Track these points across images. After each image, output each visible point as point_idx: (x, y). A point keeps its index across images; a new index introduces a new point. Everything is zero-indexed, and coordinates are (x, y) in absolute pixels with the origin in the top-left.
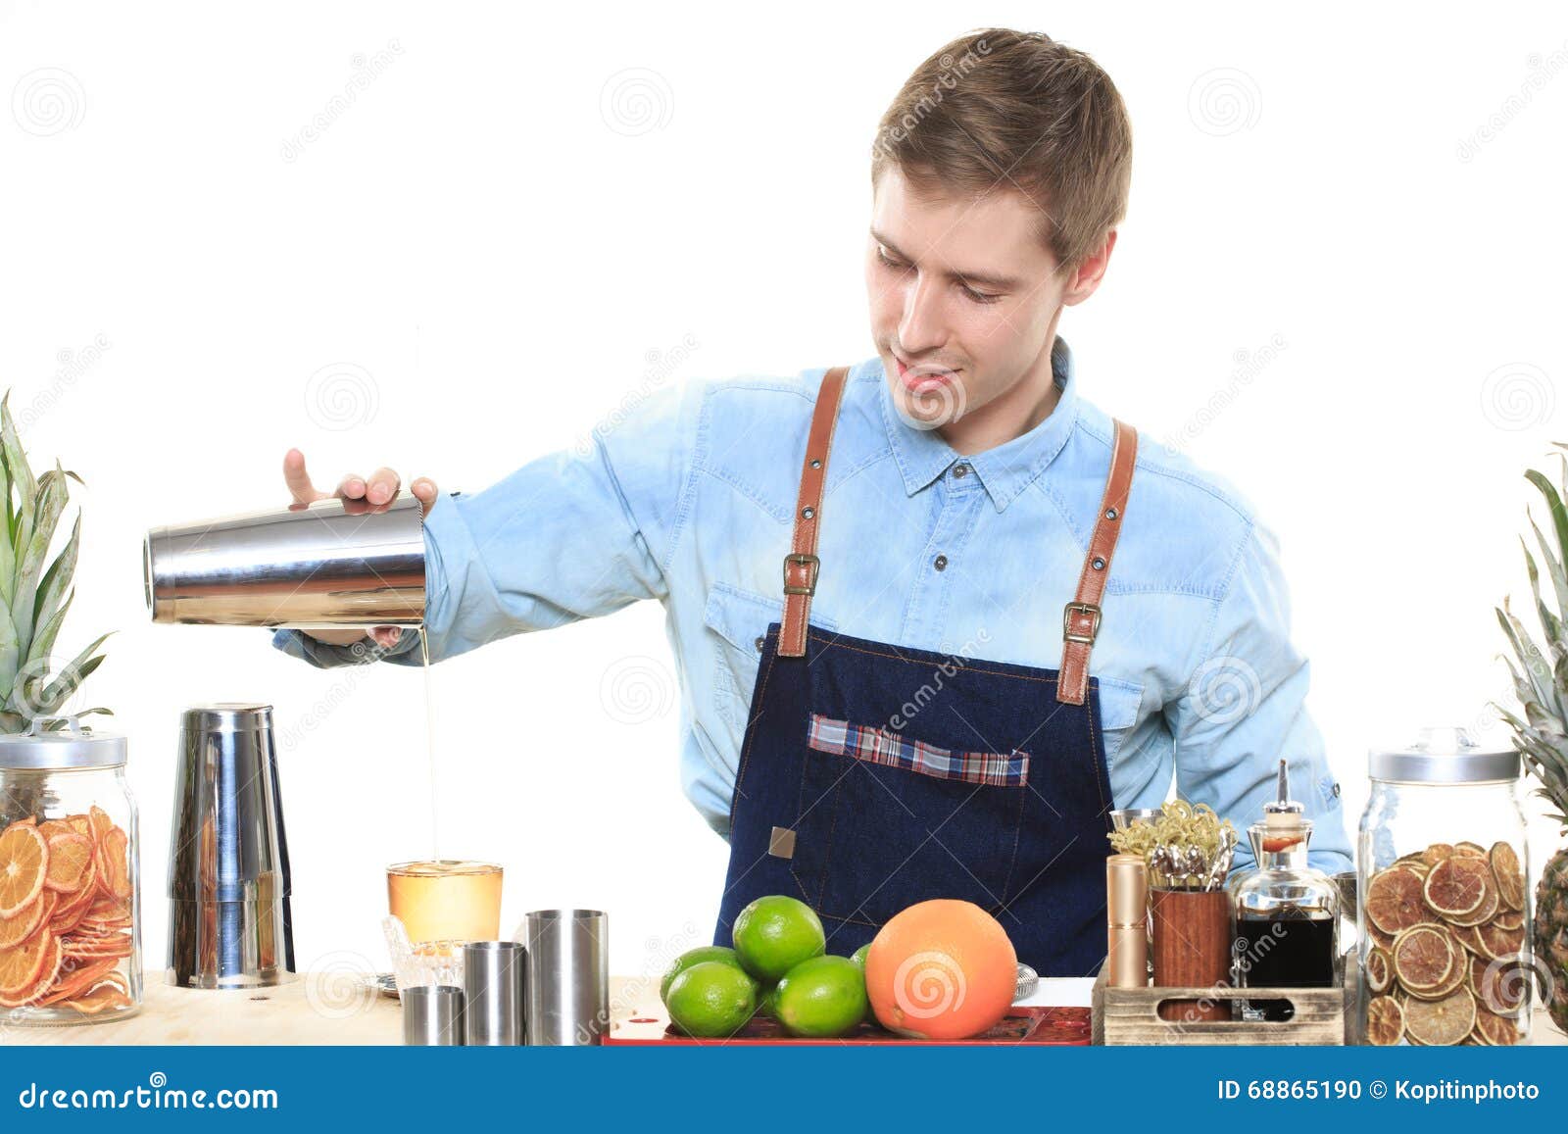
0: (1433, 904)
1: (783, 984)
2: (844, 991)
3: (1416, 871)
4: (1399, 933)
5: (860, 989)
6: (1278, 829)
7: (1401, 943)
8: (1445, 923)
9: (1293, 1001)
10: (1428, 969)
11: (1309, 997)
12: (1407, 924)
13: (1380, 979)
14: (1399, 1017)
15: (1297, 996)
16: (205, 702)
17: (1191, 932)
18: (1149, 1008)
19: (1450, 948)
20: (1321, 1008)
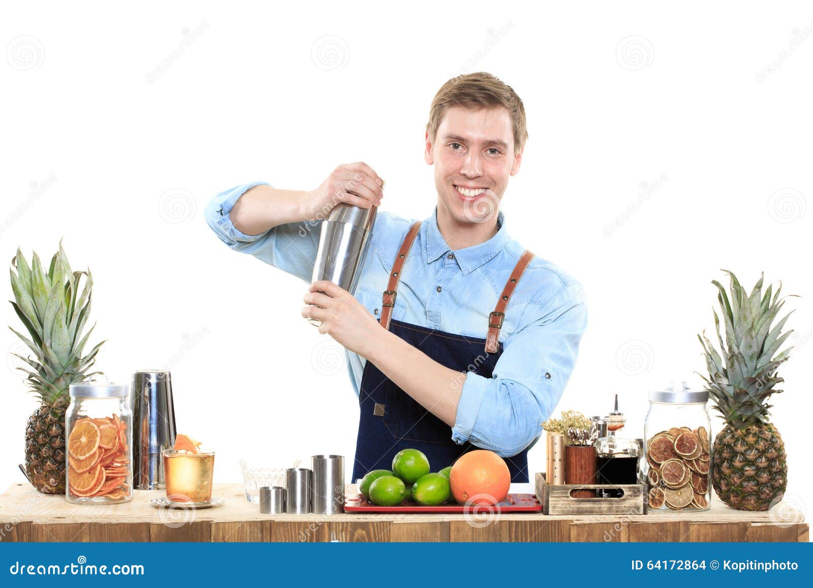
0: (678, 451)
1: (416, 485)
2: (442, 487)
3: (670, 438)
4: (663, 463)
5: (448, 486)
6: (615, 422)
7: (664, 466)
8: (682, 459)
9: (624, 490)
10: (675, 477)
11: (630, 488)
12: (666, 459)
13: (655, 481)
14: (663, 496)
15: (625, 488)
16: (142, 369)
17: (583, 463)
18: (567, 493)
19: (684, 468)
20: (634, 492)
